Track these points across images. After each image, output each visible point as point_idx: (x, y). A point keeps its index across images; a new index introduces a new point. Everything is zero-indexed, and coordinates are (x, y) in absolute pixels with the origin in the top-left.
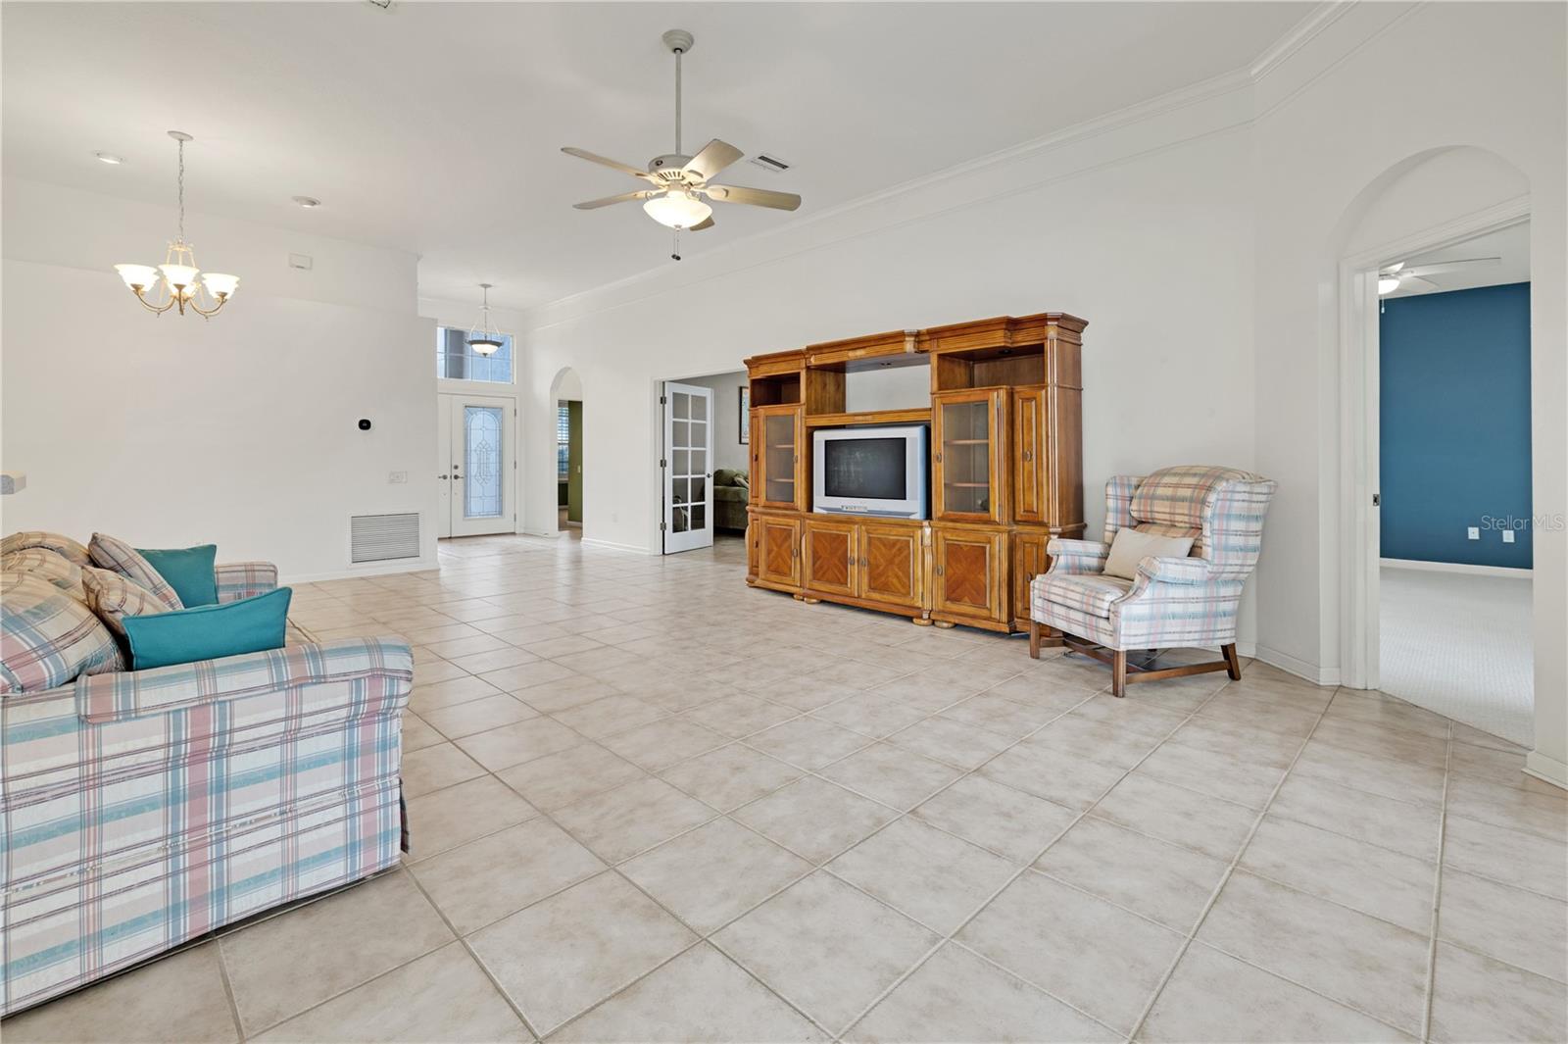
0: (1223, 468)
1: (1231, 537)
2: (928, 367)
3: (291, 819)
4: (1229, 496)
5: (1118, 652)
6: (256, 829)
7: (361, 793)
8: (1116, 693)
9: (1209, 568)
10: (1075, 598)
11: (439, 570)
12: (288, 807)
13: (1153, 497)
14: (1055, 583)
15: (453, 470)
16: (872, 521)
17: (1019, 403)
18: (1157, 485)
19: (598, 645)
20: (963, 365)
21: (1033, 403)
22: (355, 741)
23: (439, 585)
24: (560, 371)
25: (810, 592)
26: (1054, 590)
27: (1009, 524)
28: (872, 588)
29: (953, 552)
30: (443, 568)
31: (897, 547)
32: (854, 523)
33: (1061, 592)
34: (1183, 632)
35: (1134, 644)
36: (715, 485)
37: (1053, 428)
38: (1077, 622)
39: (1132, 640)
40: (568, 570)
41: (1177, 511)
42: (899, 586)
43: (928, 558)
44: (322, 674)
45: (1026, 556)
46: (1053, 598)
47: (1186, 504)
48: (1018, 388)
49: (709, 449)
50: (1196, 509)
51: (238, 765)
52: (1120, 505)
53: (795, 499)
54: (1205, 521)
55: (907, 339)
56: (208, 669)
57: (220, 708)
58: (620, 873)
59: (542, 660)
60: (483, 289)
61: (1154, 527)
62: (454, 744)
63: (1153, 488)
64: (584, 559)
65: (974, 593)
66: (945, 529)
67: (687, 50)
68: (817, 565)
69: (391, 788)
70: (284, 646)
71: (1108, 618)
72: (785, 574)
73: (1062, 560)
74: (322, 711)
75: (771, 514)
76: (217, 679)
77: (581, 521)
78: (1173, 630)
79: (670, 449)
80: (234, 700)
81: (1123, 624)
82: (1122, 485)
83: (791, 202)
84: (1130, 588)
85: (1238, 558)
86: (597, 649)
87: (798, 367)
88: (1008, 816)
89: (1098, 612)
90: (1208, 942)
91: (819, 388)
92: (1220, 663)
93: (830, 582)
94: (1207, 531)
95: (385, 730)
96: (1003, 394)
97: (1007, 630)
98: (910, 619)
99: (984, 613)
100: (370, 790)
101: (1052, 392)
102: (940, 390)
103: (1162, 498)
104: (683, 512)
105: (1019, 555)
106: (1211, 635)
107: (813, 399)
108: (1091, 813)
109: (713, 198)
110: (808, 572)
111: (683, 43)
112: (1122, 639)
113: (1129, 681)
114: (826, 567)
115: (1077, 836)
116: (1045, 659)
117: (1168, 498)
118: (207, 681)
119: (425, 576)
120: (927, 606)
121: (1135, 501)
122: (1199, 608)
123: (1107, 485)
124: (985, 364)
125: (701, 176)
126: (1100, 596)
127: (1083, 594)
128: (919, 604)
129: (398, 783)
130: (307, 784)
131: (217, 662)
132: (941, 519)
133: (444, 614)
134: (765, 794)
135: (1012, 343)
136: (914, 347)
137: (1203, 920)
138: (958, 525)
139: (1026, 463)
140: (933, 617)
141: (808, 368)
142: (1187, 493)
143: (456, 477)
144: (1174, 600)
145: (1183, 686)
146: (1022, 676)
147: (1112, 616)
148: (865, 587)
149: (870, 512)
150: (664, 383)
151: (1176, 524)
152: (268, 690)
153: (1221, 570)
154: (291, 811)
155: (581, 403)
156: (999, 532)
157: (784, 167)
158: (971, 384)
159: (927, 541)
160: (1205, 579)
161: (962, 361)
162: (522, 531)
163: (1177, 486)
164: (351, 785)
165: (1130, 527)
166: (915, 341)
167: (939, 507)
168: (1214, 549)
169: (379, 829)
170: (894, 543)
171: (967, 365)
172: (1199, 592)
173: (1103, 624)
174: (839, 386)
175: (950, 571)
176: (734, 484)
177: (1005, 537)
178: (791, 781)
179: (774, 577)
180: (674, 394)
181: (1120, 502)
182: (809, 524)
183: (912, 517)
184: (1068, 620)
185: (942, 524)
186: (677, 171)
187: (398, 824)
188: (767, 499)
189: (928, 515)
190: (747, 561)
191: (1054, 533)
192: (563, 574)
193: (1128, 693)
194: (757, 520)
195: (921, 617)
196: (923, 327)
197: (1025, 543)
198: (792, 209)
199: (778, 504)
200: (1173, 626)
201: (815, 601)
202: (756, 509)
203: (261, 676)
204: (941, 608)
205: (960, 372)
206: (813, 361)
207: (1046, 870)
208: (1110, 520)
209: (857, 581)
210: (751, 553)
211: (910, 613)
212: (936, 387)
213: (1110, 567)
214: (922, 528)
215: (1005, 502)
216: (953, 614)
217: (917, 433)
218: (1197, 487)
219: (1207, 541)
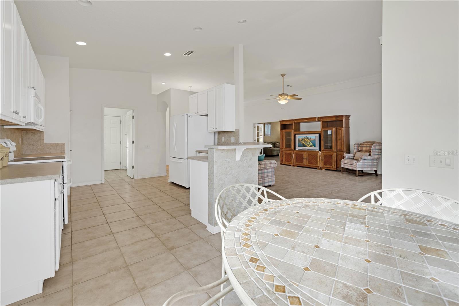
0: (374, 142)
1: (376, 153)
2: (320, 122)
4: (375, 146)
5: (356, 170)
9: (372, 157)
13: (363, 147)
16: (309, 151)
17: (338, 130)
18: (364, 145)
21: (341, 130)
25: (295, 164)
27: (336, 151)
28: (309, 163)
29: (325, 156)
32: (305, 152)
34: (367, 168)
37: (344, 135)
39: (359, 168)
41: (367, 149)
42: (314, 163)
43: (320, 158)
46: (345, 163)
47: (369, 148)
48: (338, 128)
53: (292, 147)
54: (371, 150)
55: (316, 118)
61: (363, 151)
65: (329, 163)
66: (324, 152)
68: (297, 160)
72: (289, 161)
73: (346, 157)
75: (286, 150)
79: (256, 137)
81: (357, 166)
82: (357, 145)
84: (358, 161)
85: (377, 156)
87: (292, 122)
89: (353, 164)
91: (296, 126)
92: (374, 173)
93: (299, 163)
94: (372, 152)
96: (335, 129)
97: (336, 170)
98: (316, 169)
99: (331, 167)
101: (344, 128)
103: (364, 147)
105: (338, 157)
106: (373, 168)
107: (295, 128)
110: (295, 161)
111: (284, 75)
112: (357, 168)
113: (358, 175)
121: (359, 147)
122: (370, 164)
123: (354, 144)
124: (330, 123)
126: (353, 162)
127: (350, 162)
128: (319, 166)
132: (323, 151)
135: (337, 120)
136: (318, 120)
138: (326, 152)
140: (321, 168)
141: (294, 123)
144: (366, 162)
148: (307, 163)
149: (308, 149)
150: (255, 124)
151: (367, 151)
153: (374, 158)
158: (328, 127)
159: (320, 155)
160: (371, 159)
161: (326, 123)
163: (367, 145)
165: (359, 152)
167: (322, 148)
168: (373, 155)
170: (313, 155)
172: (370, 161)
173: (354, 166)
174: (299, 126)
175: (325, 160)
177: (335, 154)
179: (286, 162)
180: (257, 126)
181: (357, 147)
182: (295, 152)
183: (317, 150)
184: (348, 166)
188: (285, 148)
189: (320, 150)
191: (345, 153)
193: (358, 177)
194: (283, 151)
195: (319, 168)
197: (339, 154)
199: (288, 148)
200: (365, 166)
201: (296, 166)
202: (283, 149)
204: (323, 166)
205: (326, 125)
208: (355, 150)
210: (281, 159)
211: (316, 167)
212: (322, 127)
213: (355, 158)
214: (319, 152)
215: (335, 147)
216: (325, 167)
217: (318, 135)
218: (370, 145)
219: (372, 153)
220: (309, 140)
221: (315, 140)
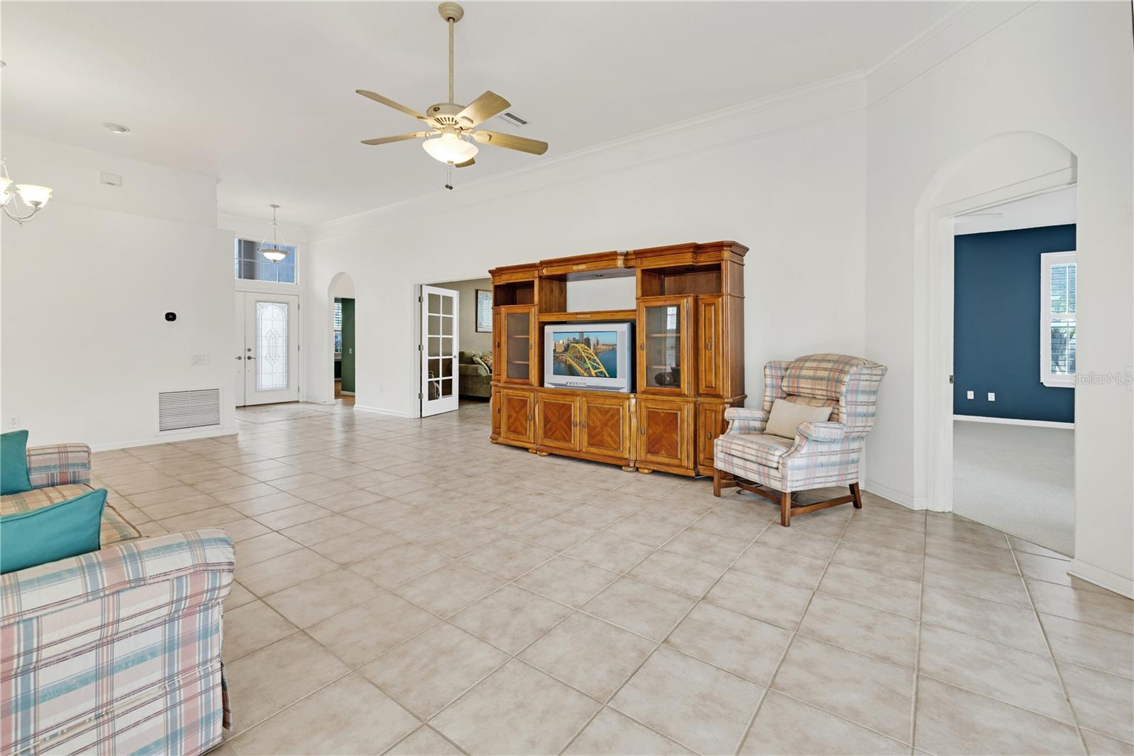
0: (849, 357)
1: (858, 407)
2: (634, 279)
3: (108, 721)
4: (858, 377)
5: (785, 493)
6: (69, 739)
7: (181, 683)
8: (783, 524)
9: (845, 429)
10: (751, 453)
11: (237, 435)
12: (105, 709)
13: (799, 377)
14: (735, 441)
15: (247, 352)
16: (591, 394)
17: (702, 308)
18: (801, 368)
19: (379, 498)
20: (657, 279)
21: (713, 307)
22: (176, 634)
23: (237, 448)
24: (337, 275)
25: (542, 447)
26: (734, 446)
27: (694, 397)
28: (591, 444)
29: (652, 416)
30: (240, 432)
31: (610, 414)
32: (577, 395)
33: (740, 448)
34: (827, 477)
35: (796, 487)
36: (460, 363)
37: (727, 325)
38: (753, 471)
39: (795, 484)
40: (342, 432)
41: (817, 387)
42: (612, 443)
43: (634, 421)
44: (141, 576)
45: (707, 420)
46: (733, 452)
47: (824, 382)
48: (701, 296)
49: (455, 337)
50: (832, 387)
51: (47, 678)
52: (774, 383)
53: (530, 377)
54: (841, 395)
55: (619, 257)
56: (11, 585)
57: (25, 627)
58: (433, 729)
59: (334, 514)
60: (273, 209)
61: (800, 399)
62: (264, 602)
63: (798, 370)
64: (357, 423)
65: (668, 447)
66: (646, 400)
67: (458, 20)
68: (548, 427)
69: (213, 673)
70: (99, 549)
71: (777, 468)
72: (521, 434)
73: (736, 424)
74: (140, 614)
75: (511, 388)
76: (23, 596)
77: (354, 391)
78: (821, 475)
79: (426, 336)
80: (41, 616)
81: (789, 472)
82: (776, 368)
83: (539, 148)
84: (792, 445)
85: (863, 422)
86: (378, 502)
87: (533, 276)
88: (739, 639)
89: (770, 464)
90: (926, 749)
91: (548, 291)
92: (848, 497)
93: (557, 440)
94: (842, 403)
95: (206, 619)
96: (691, 300)
97: (693, 475)
98: (620, 467)
99: (676, 462)
100: (190, 679)
101: (727, 300)
102: (643, 296)
103: (805, 378)
104: (436, 384)
105: (701, 419)
106: (844, 477)
107: (544, 300)
108: (798, 633)
109: (478, 141)
110: (540, 432)
111: (457, 14)
112: (789, 485)
113: (792, 514)
114: (554, 429)
115: (796, 654)
116: (725, 497)
117: (810, 378)
118: (10, 599)
119: (223, 440)
120: (633, 457)
121: (785, 380)
122: (836, 458)
123: (765, 368)
124: (672, 278)
125: (472, 121)
126: (771, 452)
127: (758, 450)
128: (627, 456)
129: (219, 665)
130: (123, 684)
131: (23, 575)
132: (643, 392)
133: (244, 474)
134: (545, 633)
135: (697, 263)
136: (624, 263)
137: (915, 726)
138: (657, 397)
139: (707, 351)
140: (637, 465)
141: (540, 278)
142: (825, 374)
143: (249, 358)
144: (822, 454)
145: (825, 515)
146: (712, 512)
147: (780, 467)
148: (585, 443)
149: (588, 387)
150: (421, 286)
151: (817, 397)
152: (82, 600)
153: (851, 431)
154: (107, 713)
155: (353, 300)
156: (688, 402)
157: (524, 123)
158: (662, 293)
159: (633, 409)
160: (842, 437)
161: (657, 275)
162: (305, 400)
163: (816, 369)
164: (171, 677)
165: (781, 398)
166: (624, 259)
167: (641, 384)
168: (848, 416)
169: (201, 714)
170: (608, 412)
171: (660, 278)
172: (837, 447)
173: (773, 472)
174: (562, 292)
175: (651, 431)
176: (473, 362)
177: (692, 406)
178: (563, 618)
179: (512, 436)
180: (429, 294)
181: (774, 380)
182: (541, 396)
183: (620, 391)
184: (745, 468)
185: (645, 396)
186: (451, 117)
187: (219, 705)
188: (508, 377)
189: (633, 388)
190: (490, 422)
191: (727, 403)
192: (338, 436)
193: (791, 523)
194: (500, 392)
195: (629, 466)
196: (631, 248)
197: (706, 410)
198: (540, 153)
199: (516, 380)
200: (820, 472)
201: (545, 454)
202: (499, 384)
203: (74, 586)
204: (643, 458)
205: (655, 283)
206: (545, 272)
207: (783, 689)
208: (768, 393)
209: (579, 439)
210: (494, 417)
211: (619, 463)
212: (640, 294)
213: (770, 427)
214: (629, 399)
215: (692, 380)
216: (652, 462)
217: (624, 328)
218: (831, 370)
219: (843, 410)
220: (591, 351)
221: (613, 349)
